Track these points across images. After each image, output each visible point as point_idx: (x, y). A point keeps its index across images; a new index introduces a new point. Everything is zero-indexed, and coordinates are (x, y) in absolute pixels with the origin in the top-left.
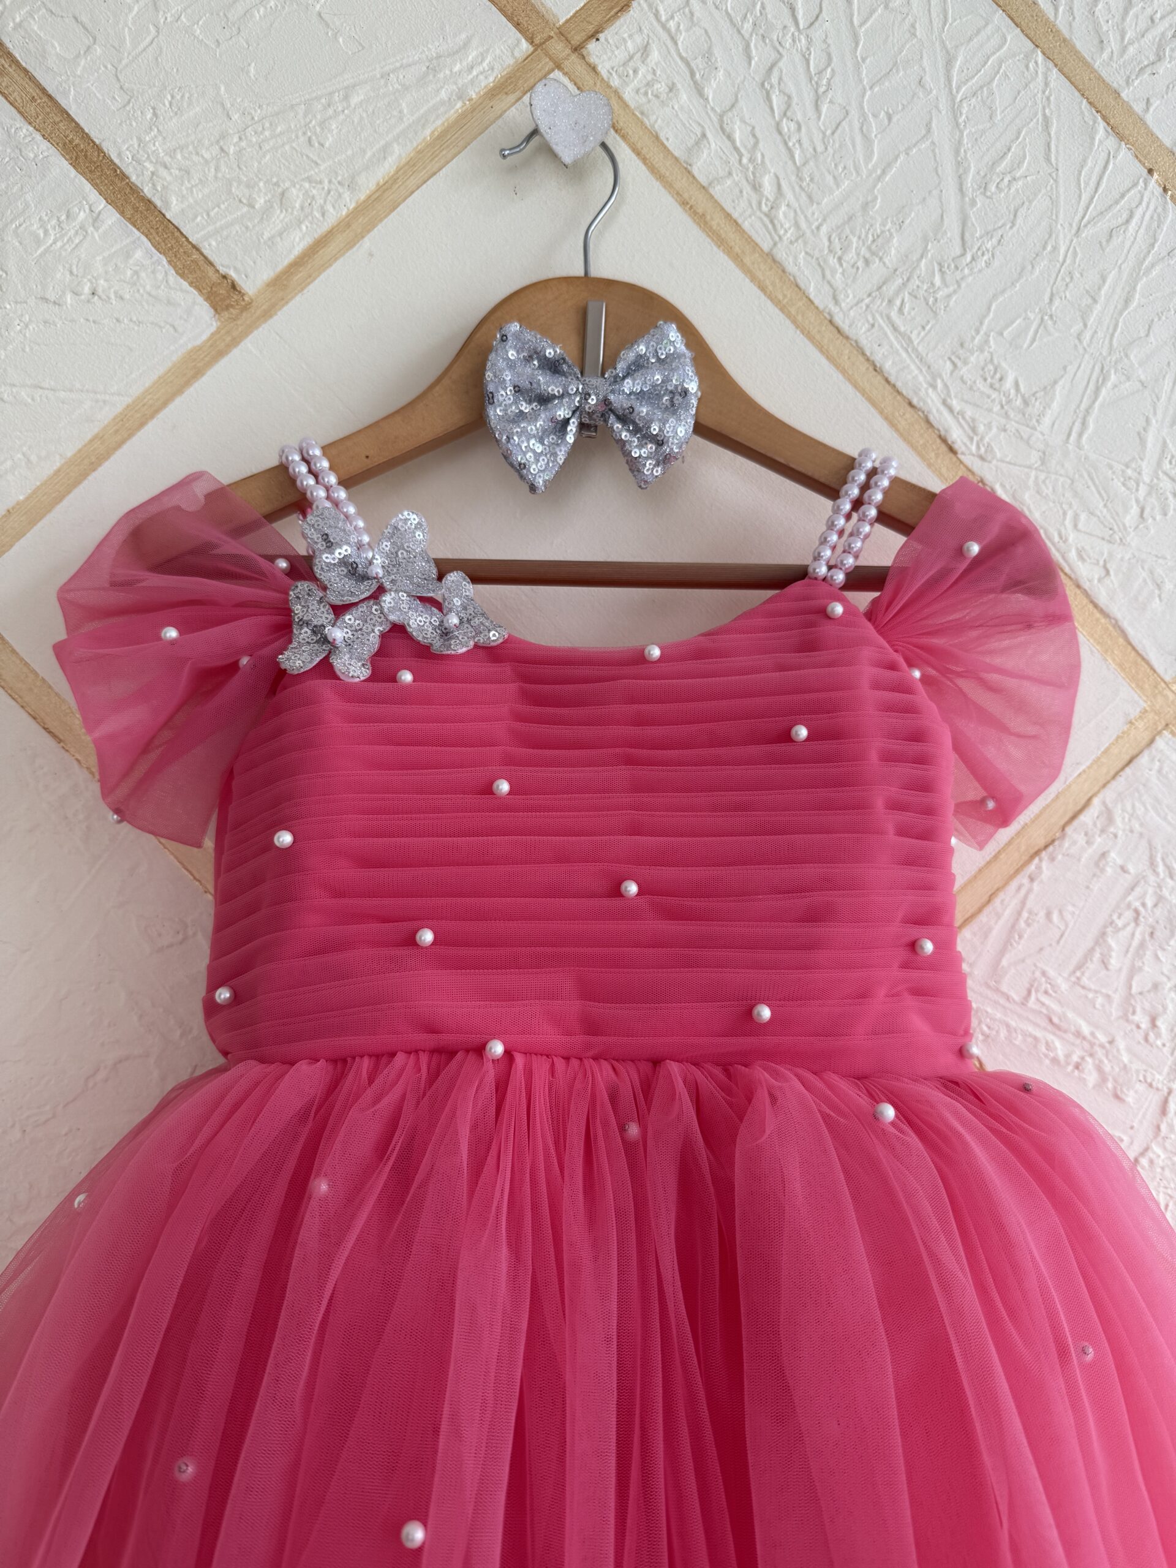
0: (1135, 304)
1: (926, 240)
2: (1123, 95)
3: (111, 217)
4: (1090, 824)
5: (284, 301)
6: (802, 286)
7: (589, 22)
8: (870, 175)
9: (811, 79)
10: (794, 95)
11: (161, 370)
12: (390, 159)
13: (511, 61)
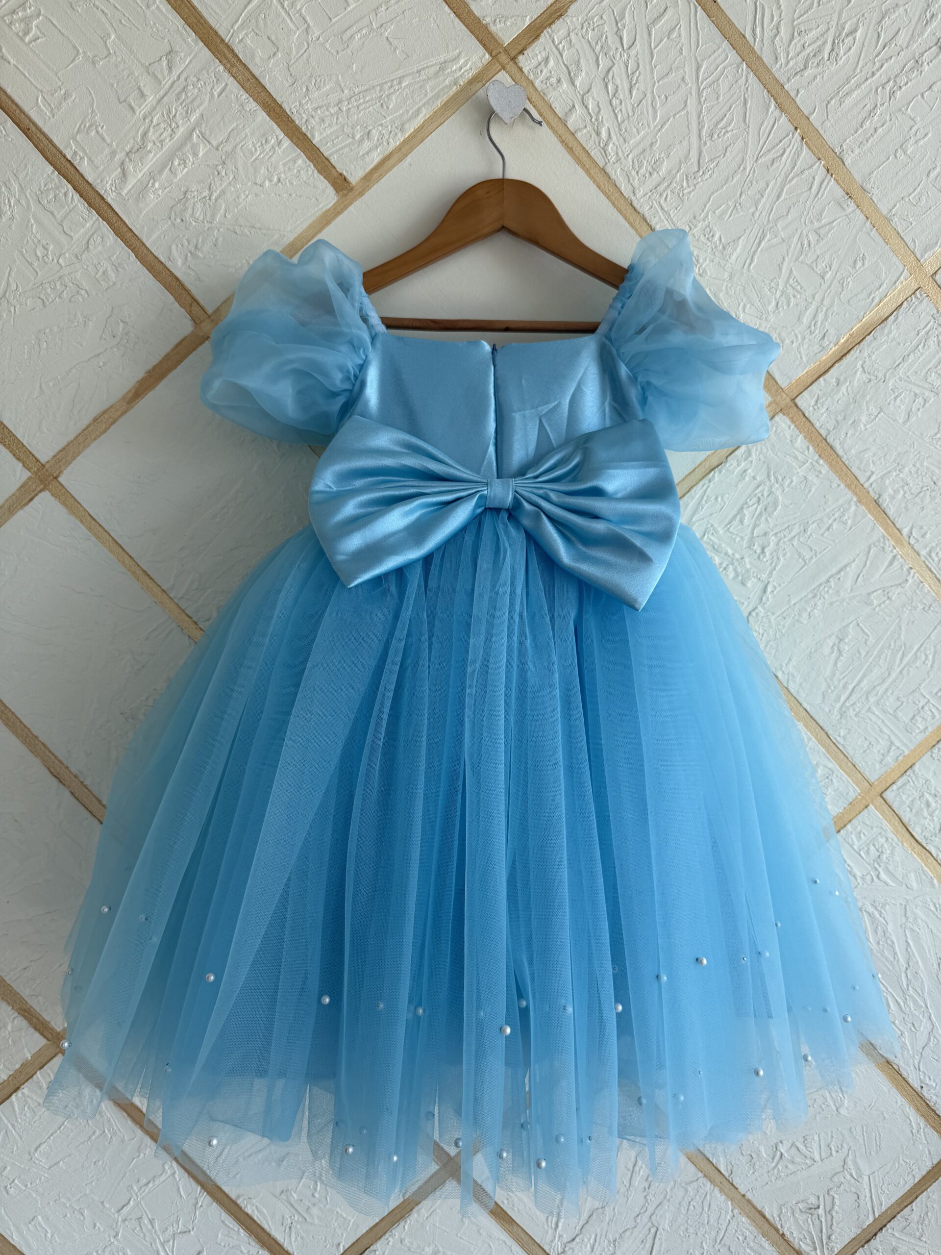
0: (782, 198)
1: (680, 162)
2: (786, 87)
3: (287, 143)
4: (740, 457)
5: (368, 187)
6: (618, 186)
7: (520, 45)
8: (655, 127)
9: (628, 77)
10: (620, 86)
11: (310, 221)
12: (420, 116)
13: (480, 65)
